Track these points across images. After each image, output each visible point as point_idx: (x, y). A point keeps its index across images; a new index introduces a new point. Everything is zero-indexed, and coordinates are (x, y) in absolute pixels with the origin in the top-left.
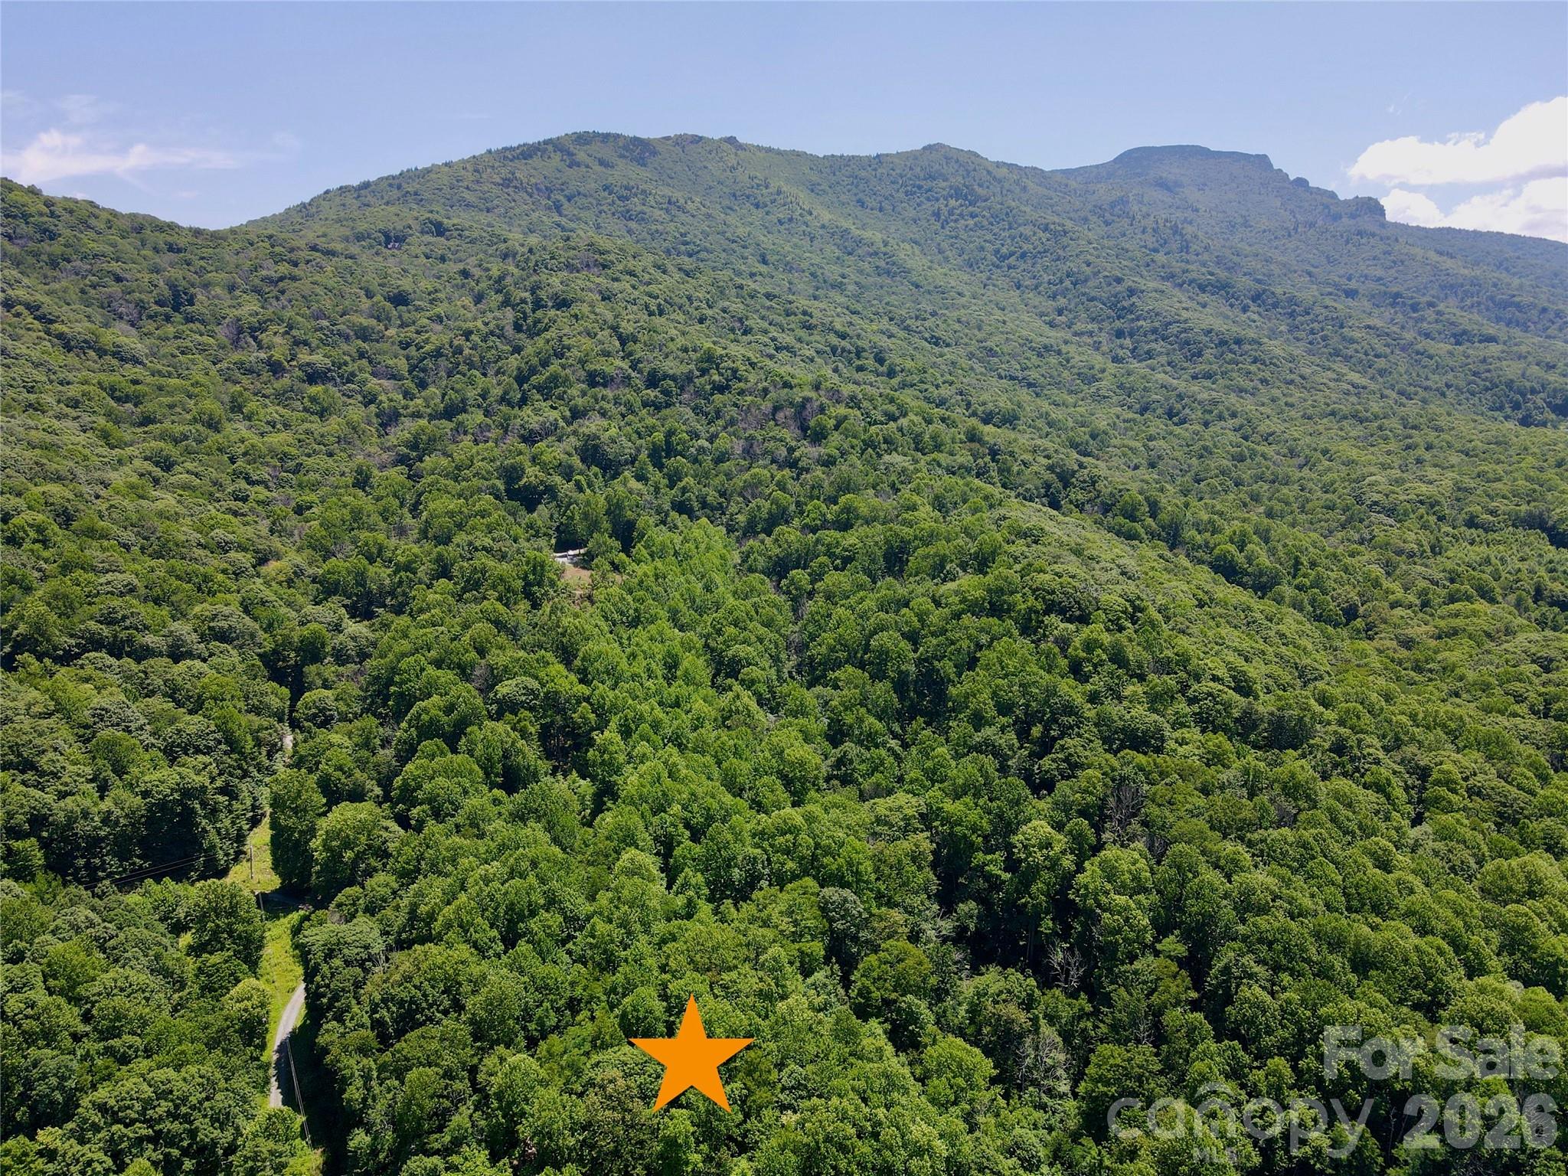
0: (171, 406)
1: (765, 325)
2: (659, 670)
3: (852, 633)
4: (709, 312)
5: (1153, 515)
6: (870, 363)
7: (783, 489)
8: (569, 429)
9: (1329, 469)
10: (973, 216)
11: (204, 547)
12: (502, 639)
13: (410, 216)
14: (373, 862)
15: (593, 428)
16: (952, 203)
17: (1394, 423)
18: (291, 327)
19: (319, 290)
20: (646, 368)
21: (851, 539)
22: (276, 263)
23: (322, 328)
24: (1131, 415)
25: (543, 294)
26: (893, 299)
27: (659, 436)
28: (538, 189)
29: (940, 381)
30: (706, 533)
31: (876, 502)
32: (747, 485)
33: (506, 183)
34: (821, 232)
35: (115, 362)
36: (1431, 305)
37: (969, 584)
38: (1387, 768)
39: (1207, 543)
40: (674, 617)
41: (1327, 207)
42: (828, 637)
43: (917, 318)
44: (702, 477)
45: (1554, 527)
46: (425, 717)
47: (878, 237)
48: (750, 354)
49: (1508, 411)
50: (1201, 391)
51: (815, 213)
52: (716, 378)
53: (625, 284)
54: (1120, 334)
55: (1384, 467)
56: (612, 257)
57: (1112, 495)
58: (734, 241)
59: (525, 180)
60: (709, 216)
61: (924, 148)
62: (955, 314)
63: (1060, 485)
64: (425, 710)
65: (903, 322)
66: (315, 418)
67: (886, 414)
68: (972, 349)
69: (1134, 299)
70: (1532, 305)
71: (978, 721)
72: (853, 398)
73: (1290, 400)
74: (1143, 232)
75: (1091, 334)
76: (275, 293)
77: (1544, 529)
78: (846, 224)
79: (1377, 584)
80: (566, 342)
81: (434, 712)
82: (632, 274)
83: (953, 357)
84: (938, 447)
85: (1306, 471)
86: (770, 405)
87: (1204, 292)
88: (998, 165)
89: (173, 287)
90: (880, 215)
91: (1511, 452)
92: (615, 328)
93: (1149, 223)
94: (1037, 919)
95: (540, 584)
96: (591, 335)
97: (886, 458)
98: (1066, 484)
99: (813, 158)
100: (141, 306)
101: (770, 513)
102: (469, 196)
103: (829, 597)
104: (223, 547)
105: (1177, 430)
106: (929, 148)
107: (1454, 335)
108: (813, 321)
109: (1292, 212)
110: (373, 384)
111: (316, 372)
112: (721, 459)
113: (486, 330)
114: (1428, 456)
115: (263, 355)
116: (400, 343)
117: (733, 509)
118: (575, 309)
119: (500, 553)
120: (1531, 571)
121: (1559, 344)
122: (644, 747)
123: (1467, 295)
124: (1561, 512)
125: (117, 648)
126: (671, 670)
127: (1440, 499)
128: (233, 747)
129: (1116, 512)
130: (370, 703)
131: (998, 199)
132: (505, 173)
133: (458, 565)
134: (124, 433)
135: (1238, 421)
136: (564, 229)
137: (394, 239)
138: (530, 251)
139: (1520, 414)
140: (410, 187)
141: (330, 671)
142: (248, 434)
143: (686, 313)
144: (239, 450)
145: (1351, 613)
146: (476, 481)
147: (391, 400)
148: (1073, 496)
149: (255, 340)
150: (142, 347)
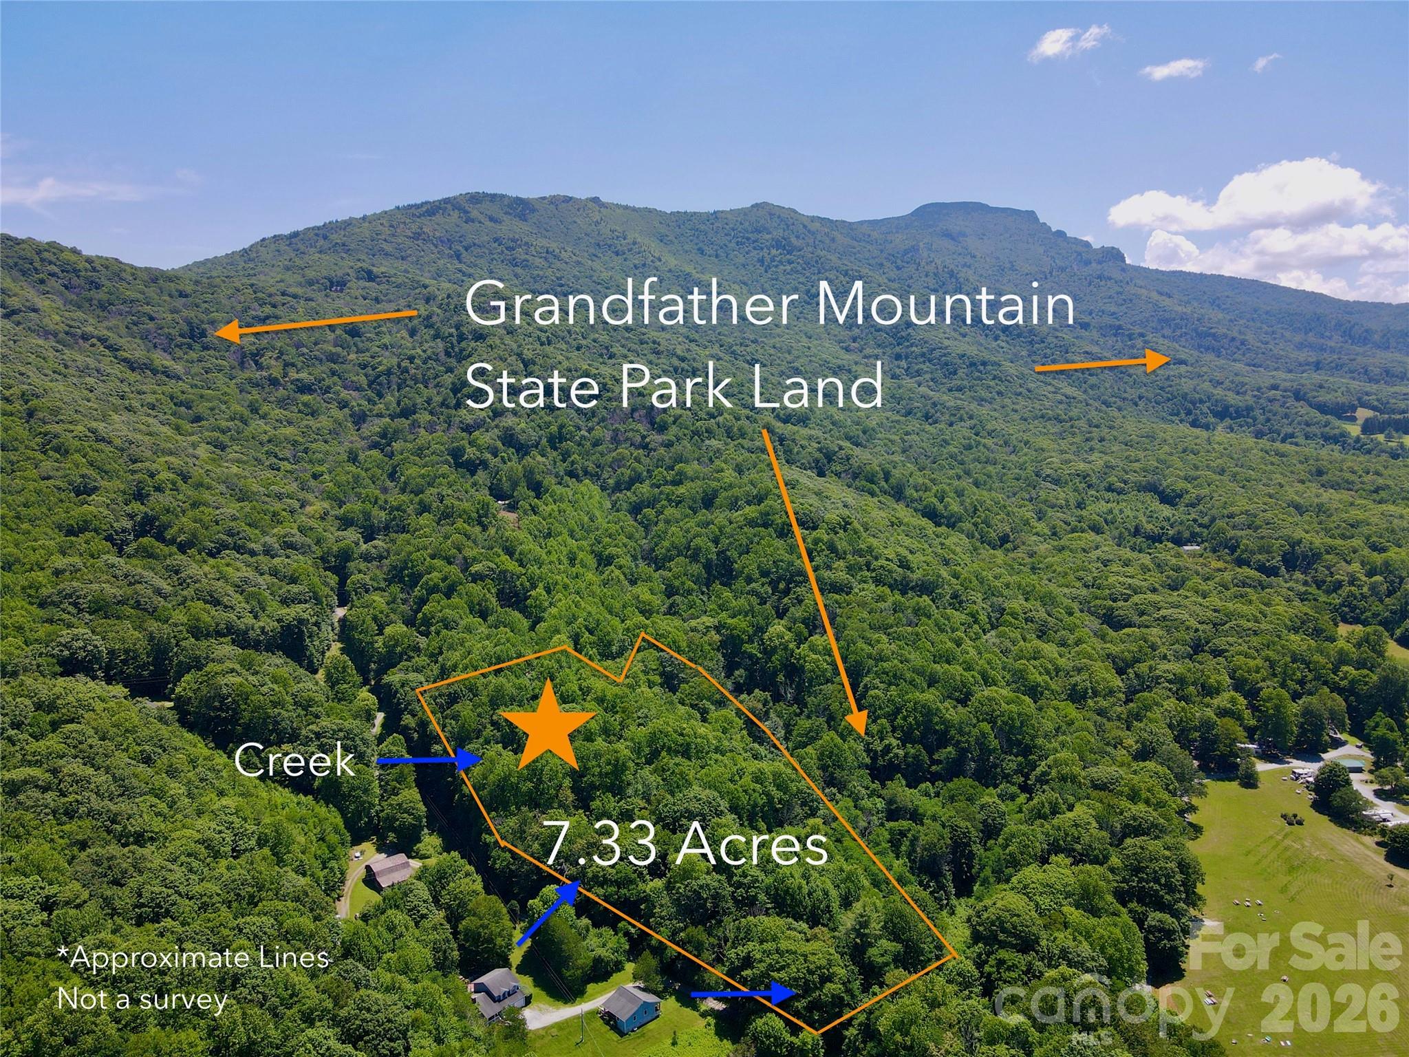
0: (212, 409)
1: (625, 352)
2: (565, 561)
3: (680, 540)
4: (584, 342)
5: (887, 481)
7: (639, 462)
8: (493, 424)
9: (1026, 455)
10: (790, 262)
11: (268, 496)
12: (470, 543)
13: (345, 266)
14: (412, 654)
15: (510, 423)
16: (774, 252)
17: (1082, 423)
18: (281, 353)
21: (681, 490)
22: (260, 305)
23: (303, 354)
24: (898, 418)
25: (464, 330)
26: (724, 330)
27: (554, 429)
28: (442, 241)
29: (753, 393)
30: (589, 488)
31: (698, 468)
32: (615, 460)
33: (416, 236)
34: (669, 275)
35: (164, 378)
36: (1142, 335)
37: (751, 511)
38: (980, 606)
39: (920, 499)
40: (571, 534)
41: (1080, 254)
42: (666, 544)
43: (741, 344)
44: (586, 455)
45: (1163, 491)
46: (431, 583)
48: (615, 373)
49: (1183, 416)
50: (949, 400)
51: (663, 260)
53: (522, 322)
54: (898, 357)
55: (1062, 452)
57: (859, 467)
58: (599, 284)
59: (431, 234)
60: (578, 263)
61: (752, 206)
62: (772, 341)
63: (825, 461)
64: (431, 579)
65: (730, 348)
66: (309, 417)
67: (708, 414)
68: (783, 368)
69: (910, 330)
70: (1225, 336)
71: (749, 580)
73: (1015, 407)
74: (927, 276)
75: (876, 357)
77: (1156, 492)
78: (688, 269)
79: (1027, 523)
81: (436, 580)
82: (527, 314)
83: (767, 375)
84: (743, 435)
85: (1013, 457)
86: (629, 408)
88: (813, 219)
89: (189, 323)
90: (716, 260)
92: (519, 355)
93: (931, 268)
94: (775, 674)
95: (486, 516)
96: (503, 360)
97: (707, 442)
98: (830, 460)
99: (662, 214)
100: (170, 338)
101: (630, 477)
102: (388, 248)
103: (667, 522)
104: (279, 497)
105: (928, 427)
106: (756, 206)
108: (661, 348)
109: (1052, 257)
110: (344, 394)
111: (304, 386)
112: (596, 443)
113: (424, 356)
114: (1098, 446)
115: (264, 373)
116: (360, 365)
117: (605, 475)
118: (490, 341)
119: (459, 499)
120: (1136, 518)
121: (1238, 366)
122: (560, 596)
123: (1178, 327)
124: (1171, 481)
125: (239, 549)
126: (572, 560)
127: (1091, 473)
128: (318, 601)
129: (861, 479)
130: (390, 582)
131: (810, 249)
132: (414, 228)
133: (435, 505)
134: (188, 426)
135: (973, 422)
136: (464, 274)
137: (337, 284)
138: (449, 296)
139: (1191, 418)
140: (336, 238)
141: (363, 566)
142: (267, 428)
143: (567, 343)
144: (265, 438)
145: (1004, 539)
146: (434, 457)
147: (359, 405)
148: (833, 468)
149: (256, 363)
150: (179, 368)
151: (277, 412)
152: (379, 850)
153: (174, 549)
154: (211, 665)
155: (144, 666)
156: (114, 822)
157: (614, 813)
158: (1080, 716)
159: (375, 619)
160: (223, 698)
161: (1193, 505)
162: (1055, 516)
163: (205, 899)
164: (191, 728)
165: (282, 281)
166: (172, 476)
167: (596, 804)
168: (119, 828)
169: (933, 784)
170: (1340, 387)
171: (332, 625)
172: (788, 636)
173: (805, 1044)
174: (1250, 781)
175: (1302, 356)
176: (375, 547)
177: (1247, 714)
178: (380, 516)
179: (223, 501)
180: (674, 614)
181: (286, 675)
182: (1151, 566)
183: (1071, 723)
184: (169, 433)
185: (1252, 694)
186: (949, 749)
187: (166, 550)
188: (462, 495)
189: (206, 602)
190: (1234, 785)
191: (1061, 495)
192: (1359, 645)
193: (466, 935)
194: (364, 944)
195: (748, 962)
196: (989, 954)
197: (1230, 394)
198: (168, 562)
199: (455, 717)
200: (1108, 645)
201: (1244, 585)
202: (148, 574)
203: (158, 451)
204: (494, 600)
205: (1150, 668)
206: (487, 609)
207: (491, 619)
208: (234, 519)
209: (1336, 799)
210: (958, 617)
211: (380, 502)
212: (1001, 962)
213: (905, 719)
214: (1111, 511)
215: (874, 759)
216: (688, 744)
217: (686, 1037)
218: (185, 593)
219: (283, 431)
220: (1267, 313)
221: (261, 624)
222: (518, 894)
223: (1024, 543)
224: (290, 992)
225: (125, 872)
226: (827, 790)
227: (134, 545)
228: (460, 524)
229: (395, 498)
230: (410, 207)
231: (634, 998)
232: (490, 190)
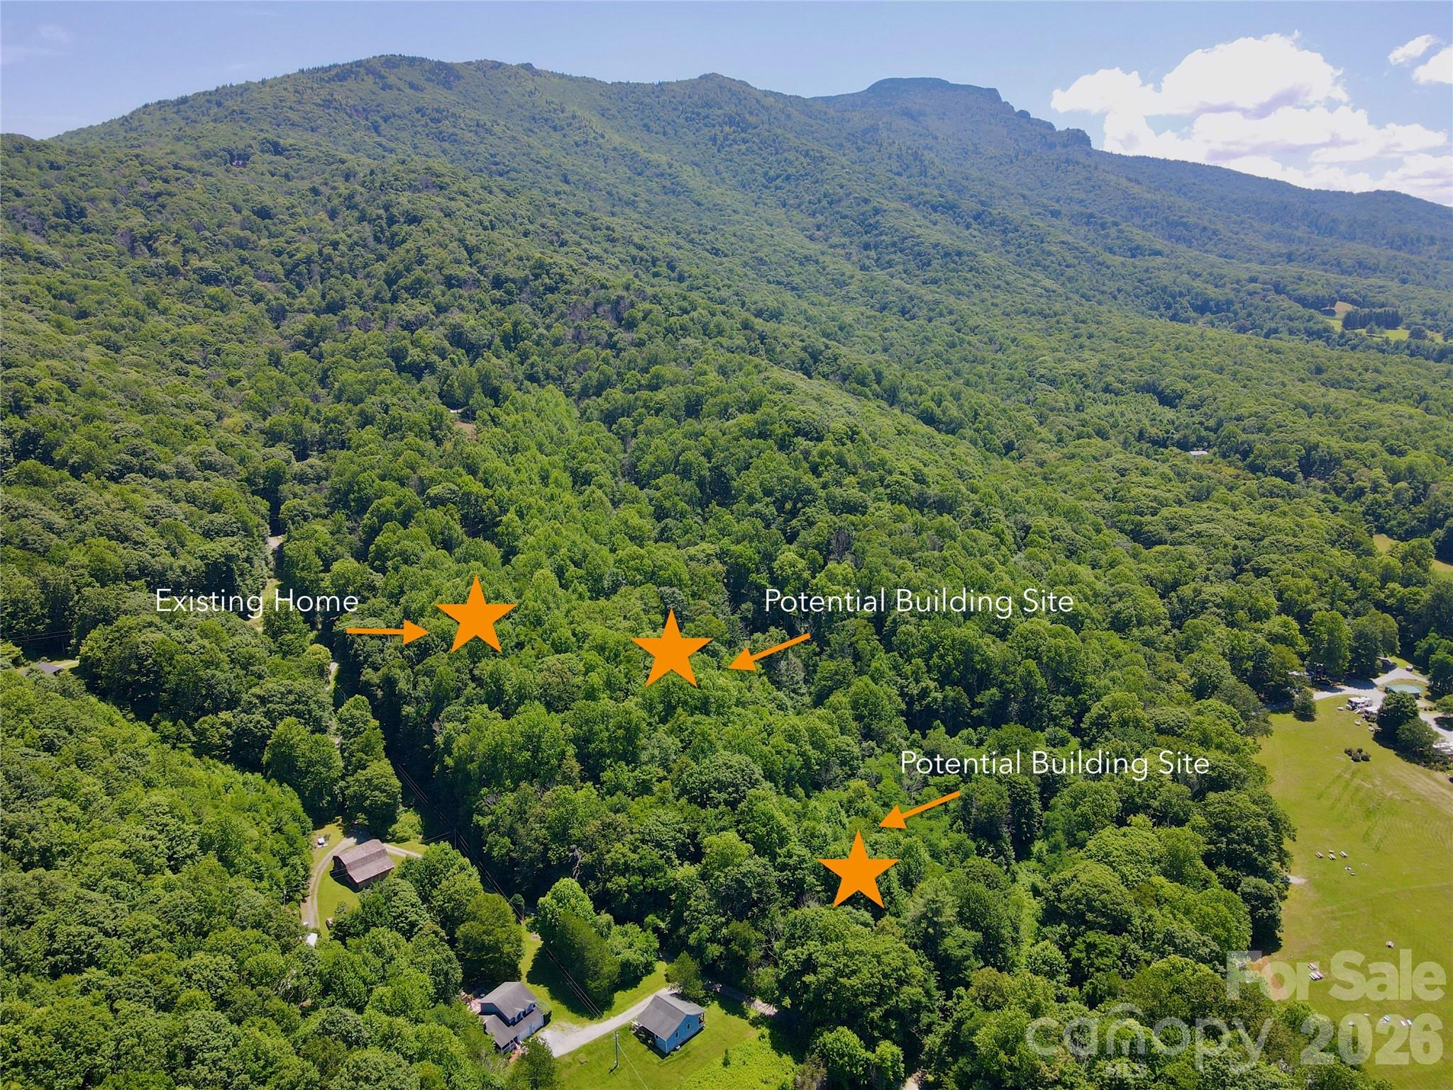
0: (100, 303)
1: (577, 238)
2: (537, 479)
3: (666, 454)
4: (531, 227)
5: (879, 383)
6: (664, 270)
7: (608, 364)
8: (437, 321)
9: (1015, 353)
10: (744, 141)
11: (177, 407)
12: (425, 461)
13: (246, 137)
15: (456, 320)
16: (727, 129)
17: (1068, 318)
18: (179, 237)
19: (194, 205)
20: (491, 273)
21: (660, 395)
22: (150, 180)
23: (206, 239)
24: (873, 313)
25: (395, 211)
26: (679, 215)
27: (508, 326)
28: (356, 111)
29: (720, 285)
30: (552, 393)
31: (677, 370)
32: (579, 361)
33: (327, 104)
34: (613, 154)
35: (39, 266)
36: (1116, 224)
37: (746, 420)
38: (1004, 524)
39: (916, 403)
40: (540, 448)
41: (1044, 137)
42: (651, 458)
43: (699, 232)
44: (545, 355)
45: (1162, 392)
46: (383, 509)
47: (664, 159)
48: (572, 262)
49: (1162, 310)
50: (927, 294)
51: (607, 137)
52: (547, 281)
53: (460, 204)
54: (867, 247)
55: (1054, 350)
56: (447, 180)
57: (849, 368)
58: (538, 162)
59: (344, 102)
60: (514, 138)
61: (701, 78)
62: (732, 229)
63: (811, 362)
64: (382, 505)
65: (688, 235)
66: (218, 313)
67: (680, 308)
68: (746, 258)
69: (878, 217)
70: (1197, 226)
71: (751, 500)
72: (655, 296)
73: (995, 301)
74: (889, 158)
75: (843, 246)
76: (155, 207)
77: (1155, 392)
78: (635, 147)
79: (1030, 428)
80: (424, 252)
81: (388, 506)
82: (465, 194)
83: (731, 266)
84: (720, 333)
85: (999, 355)
86: (592, 302)
87: (936, 211)
88: (767, 94)
89: (65, 201)
90: (664, 139)
91: (1147, 339)
92: (462, 241)
93: (895, 149)
95: (440, 428)
96: (443, 246)
97: (682, 340)
98: (816, 360)
99: (602, 84)
100: (42, 218)
101: (598, 381)
102: (292, 116)
103: (648, 433)
104: (191, 408)
105: (907, 324)
106: (704, 78)
107: (1130, 250)
108: (616, 235)
109: (1016, 140)
110: (258, 286)
111: (209, 275)
112: (557, 342)
113: (350, 241)
114: (1087, 343)
115: (160, 261)
116: (273, 252)
117: (570, 379)
118: (426, 224)
119: (408, 410)
120: (1139, 421)
121: (1212, 258)
122: (535, 521)
123: (1148, 215)
124: (1171, 381)
125: (145, 471)
126: (545, 479)
127: (1087, 372)
128: (248, 533)
129: (851, 379)
130: (333, 508)
131: (766, 126)
132: (324, 93)
133: (379, 416)
134: (71, 323)
135: (953, 317)
136: (385, 149)
137: (239, 158)
138: (372, 173)
139: (1171, 313)
140: (230, 104)
141: (298, 489)
142: (169, 325)
143: (512, 228)
144: (168, 338)
145: (1009, 447)
146: (372, 360)
147: (277, 299)
148: (820, 369)
149: (150, 248)
150: (55, 253)
151: (179, 307)
152: (347, 834)
153: (66, 473)
154: (123, 618)
155: (37, 620)
156: (11, 835)
157: (630, 785)
158: (1126, 648)
159: (318, 552)
160: (140, 660)
161: (1196, 407)
162: (1059, 421)
163: (139, 935)
164: (103, 696)
165: (173, 153)
166: (57, 384)
167: (607, 775)
168: (18, 843)
169: (975, 730)
170: (1318, 281)
171: (266, 559)
172: (801, 564)
173: (883, 1060)
174: (1306, 713)
175: (1273, 247)
176: (311, 467)
177: (1300, 639)
178: (313, 429)
179: (123, 414)
180: (667, 540)
181: (219, 628)
182: (1172, 475)
183: (1118, 656)
184: (49, 332)
185: (1304, 617)
186: (994, 690)
187: (56, 475)
188: (410, 404)
189: (110, 538)
190: (1290, 717)
191: (1061, 397)
192: (1404, 559)
193: (466, 943)
194: (348, 976)
195: (809, 965)
196: (1074, 937)
197: (1210, 287)
198: (59, 489)
199: (429, 673)
200: (1143, 566)
201: (1272, 495)
202: (34, 505)
203: (37, 353)
204: (458, 527)
205: (1195, 590)
206: (451, 538)
207: (458, 552)
208: (138, 435)
209: (1404, 731)
210: (985, 538)
211: (312, 413)
212: (1091, 947)
213: (942, 657)
214: (1112, 415)
215: (910, 704)
216: (707, 698)
217: (738, 1053)
218: (83, 527)
219: (188, 328)
220: (1234, 201)
221: (182, 563)
222: (521, 885)
223: (1030, 451)
224: (262, 1063)
225: (29, 908)
226: (865, 745)
227: (16, 469)
228: (411, 438)
229: (329, 408)
230: (317, 70)
231: (673, 1011)
232: (408, 53)
